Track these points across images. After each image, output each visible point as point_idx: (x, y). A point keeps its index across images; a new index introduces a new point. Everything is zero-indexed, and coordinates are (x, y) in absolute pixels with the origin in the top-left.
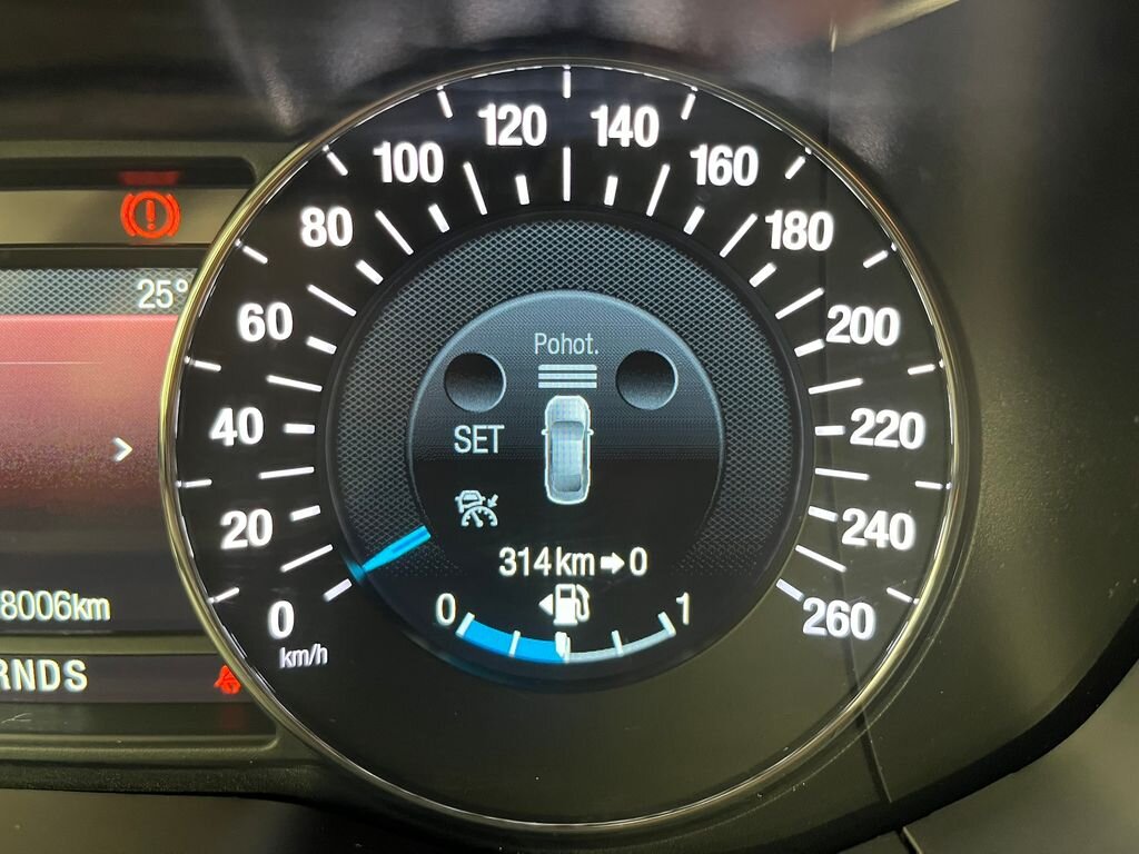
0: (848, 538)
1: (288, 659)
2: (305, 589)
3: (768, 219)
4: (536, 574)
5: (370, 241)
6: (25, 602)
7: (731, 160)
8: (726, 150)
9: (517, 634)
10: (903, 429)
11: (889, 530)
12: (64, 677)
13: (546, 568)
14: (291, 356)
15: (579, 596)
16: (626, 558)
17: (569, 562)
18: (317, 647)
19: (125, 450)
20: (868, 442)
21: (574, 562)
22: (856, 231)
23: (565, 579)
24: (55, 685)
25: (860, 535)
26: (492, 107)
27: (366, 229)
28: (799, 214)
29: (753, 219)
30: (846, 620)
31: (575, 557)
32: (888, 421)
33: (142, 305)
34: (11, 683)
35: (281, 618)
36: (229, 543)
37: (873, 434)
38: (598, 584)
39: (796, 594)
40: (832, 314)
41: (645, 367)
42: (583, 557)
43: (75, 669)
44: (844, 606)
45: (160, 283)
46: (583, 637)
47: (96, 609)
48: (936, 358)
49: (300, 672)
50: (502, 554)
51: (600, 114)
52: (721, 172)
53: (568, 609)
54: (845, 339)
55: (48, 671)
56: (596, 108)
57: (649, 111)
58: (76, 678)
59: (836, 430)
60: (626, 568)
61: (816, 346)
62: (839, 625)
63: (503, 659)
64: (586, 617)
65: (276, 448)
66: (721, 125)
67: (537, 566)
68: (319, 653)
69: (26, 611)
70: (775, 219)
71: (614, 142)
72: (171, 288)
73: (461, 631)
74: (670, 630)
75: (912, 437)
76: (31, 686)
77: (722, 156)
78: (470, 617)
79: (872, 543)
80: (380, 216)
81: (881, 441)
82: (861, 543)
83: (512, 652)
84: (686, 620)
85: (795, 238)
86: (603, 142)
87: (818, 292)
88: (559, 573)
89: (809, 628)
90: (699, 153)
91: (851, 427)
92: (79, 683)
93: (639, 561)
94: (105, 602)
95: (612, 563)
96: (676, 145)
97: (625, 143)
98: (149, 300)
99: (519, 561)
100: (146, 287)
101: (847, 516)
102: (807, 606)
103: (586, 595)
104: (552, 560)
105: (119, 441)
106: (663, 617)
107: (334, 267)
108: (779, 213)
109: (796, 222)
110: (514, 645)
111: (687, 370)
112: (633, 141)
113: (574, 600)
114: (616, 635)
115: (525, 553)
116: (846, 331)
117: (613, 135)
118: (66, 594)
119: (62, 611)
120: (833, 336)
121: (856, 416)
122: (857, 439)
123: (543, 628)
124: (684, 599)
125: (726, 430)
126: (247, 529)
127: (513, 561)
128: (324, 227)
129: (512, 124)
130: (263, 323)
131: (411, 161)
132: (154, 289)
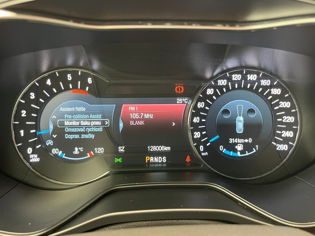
0: (283, 135)
1: (203, 154)
2: (204, 144)
3: (271, 90)
4: (235, 142)
5: (215, 93)
6: (157, 148)
7: (266, 82)
8: (266, 80)
9: (232, 152)
10: (291, 119)
11: (289, 134)
12: (162, 160)
13: (236, 142)
14: (204, 110)
15: (241, 146)
16: (248, 140)
17: (240, 141)
18: (206, 152)
19: (174, 124)
20: (285, 121)
21: (242, 141)
22: (284, 92)
23: (239, 143)
24: (161, 161)
25: (285, 135)
26: (234, 75)
27: (215, 92)
28: (276, 89)
29: (269, 90)
30: (283, 147)
31: (241, 140)
32: (288, 118)
33: (177, 102)
34: (154, 161)
35: (202, 148)
36: (195, 137)
37: (286, 120)
38: (244, 144)
39: (275, 144)
40: (280, 103)
41: (251, 111)
42: (242, 140)
43: (164, 158)
44: (283, 145)
45: (180, 99)
46: (242, 152)
47: (168, 148)
48: (295, 109)
49: (204, 156)
50: (230, 139)
51: (248, 76)
52: (265, 83)
53: (240, 148)
54: (282, 107)
55: (160, 159)
56: (248, 75)
57: (255, 75)
58: (164, 159)
59: (281, 120)
60: (248, 142)
61: (277, 108)
62: (282, 148)
63: (230, 156)
64: (242, 149)
65: (201, 123)
66: (265, 77)
67: (235, 141)
68: (206, 154)
69: (157, 149)
70: (272, 90)
71: (250, 79)
72: (182, 100)
73: (223, 152)
74: (255, 151)
75: (292, 120)
76: (157, 161)
77: (265, 81)
78: (225, 149)
79: (286, 136)
80: (217, 90)
81: (287, 121)
82: (285, 136)
83: (231, 155)
84: (257, 149)
85: (275, 92)
86: (248, 79)
87: (278, 100)
88: (238, 142)
89: (277, 149)
90: (262, 81)
91: (283, 119)
92: (165, 161)
93: (250, 140)
94: (170, 147)
95: (246, 141)
96: (259, 79)
97: (251, 80)
98: (179, 102)
99: (232, 140)
100: (178, 100)
101: (282, 132)
102: (277, 146)
103: (242, 146)
104: (237, 140)
105: (173, 123)
106: (254, 149)
107: (210, 97)
108: (273, 89)
109: (275, 90)
110: (231, 154)
111: (257, 111)
112: (252, 79)
113: (240, 146)
114: (247, 152)
115: (233, 139)
116: (282, 105)
117: (250, 78)
118: (164, 146)
119: (163, 149)
120: (280, 106)
121: (283, 118)
122: (283, 121)
123: (236, 151)
124: (257, 146)
125: (263, 120)
126: (197, 135)
127: (231, 141)
128: (210, 92)
129: (236, 77)
130: (201, 105)
131: (222, 82)
132: (179, 100)
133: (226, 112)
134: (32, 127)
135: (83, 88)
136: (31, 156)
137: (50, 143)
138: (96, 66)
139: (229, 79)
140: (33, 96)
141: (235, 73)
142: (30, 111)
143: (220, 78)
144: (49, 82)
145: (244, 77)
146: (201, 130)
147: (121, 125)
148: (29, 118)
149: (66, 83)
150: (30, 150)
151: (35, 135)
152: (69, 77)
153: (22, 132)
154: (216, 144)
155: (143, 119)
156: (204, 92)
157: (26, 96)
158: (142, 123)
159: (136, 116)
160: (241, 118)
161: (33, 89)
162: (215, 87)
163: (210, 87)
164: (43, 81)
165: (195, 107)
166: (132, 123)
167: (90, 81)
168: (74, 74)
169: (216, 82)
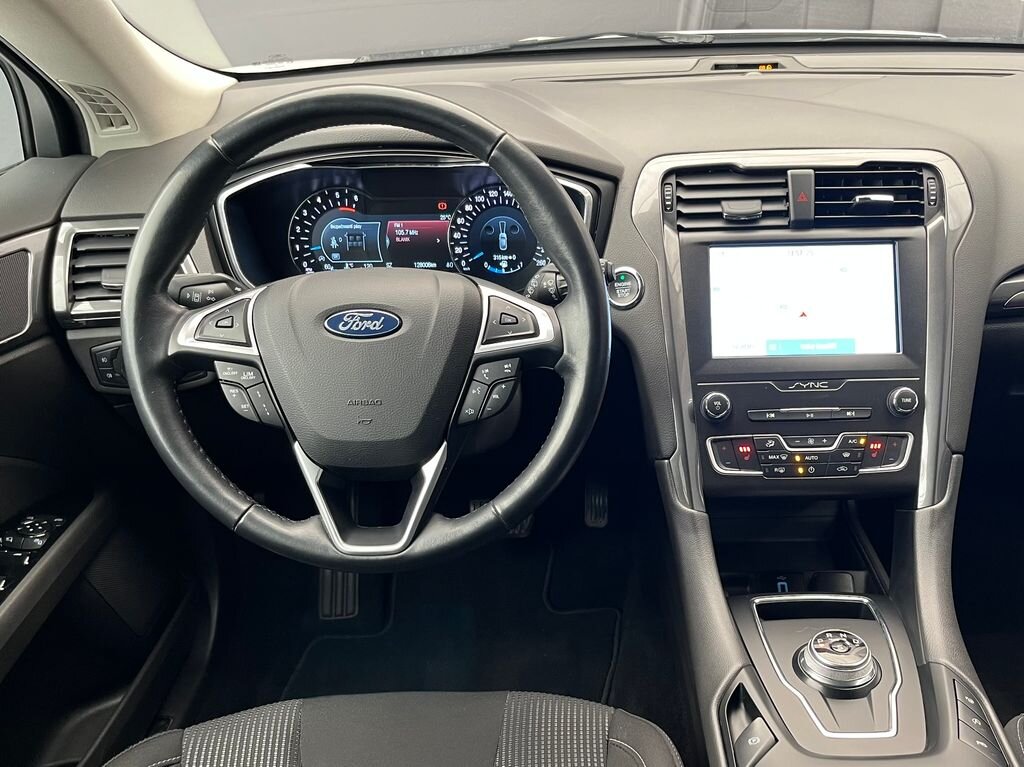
0: (542, 251)
2: (466, 259)
4: (499, 259)
5: (475, 210)
9: (497, 269)
13: (501, 259)
14: (464, 226)
17: (504, 258)
18: (468, 268)
21: (506, 257)
23: (504, 260)
27: (474, 208)
33: (441, 219)
35: (463, 263)
36: (456, 252)
38: (508, 261)
41: (514, 228)
46: (507, 269)
53: (504, 265)
56: (504, 191)
60: (513, 259)
63: (494, 273)
64: (507, 266)
65: (462, 239)
71: (507, 196)
72: (445, 216)
73: (488, 269)
74: (519, 268)
80: (476, 206)
84: (522, 266)
86: (505, 196)
93: (514, 257)
95: (510, 258)
103: (507, 263)
104: (502, 257)
105: (437, 239)
106: (518, 266)
107: (469, 213)
111: (520, 227)
113: (505, 263)
114: (511, 269)
115: (497, 256)
123: (500, 268)
124: (521, 263)
126: (458, 250)
127: (495, 257)
128: (468, 208)
129: (493, 194)
130: (460, 221)
131: (480, 199)
132: (443, 217)
133: (489, 228)
134: (306, 242)
135: (350, 206)
136: (307, 269)
137: (321, 258)
138: (360, 186)
139: (486, 195)
140: (305, 213)
141: (491, 190)
142: (304, 227)
143: (478, 194)
144: (319, 200)
145: (501, 193)
146: (463, 246)
147: (388, 241)
148: (303, 234)
149: (335, 201)
150: (305, 264)
151: (308, 250)
152: (337, 195)
153: (297, 247)
154: (481, 261)
155: (408, 235)
156: (463, 208)
157: (300, 214)
158: (407, 239)
159: (401, 232)
160: (505, 235)
161: (305, 206)
162: (474, 203)
163: (468, 203)
164: (313, 199)
165: (454, 222)
166: (398, 239)
167: (356, 198)
168: (342, 193)
169: (473, 198)
